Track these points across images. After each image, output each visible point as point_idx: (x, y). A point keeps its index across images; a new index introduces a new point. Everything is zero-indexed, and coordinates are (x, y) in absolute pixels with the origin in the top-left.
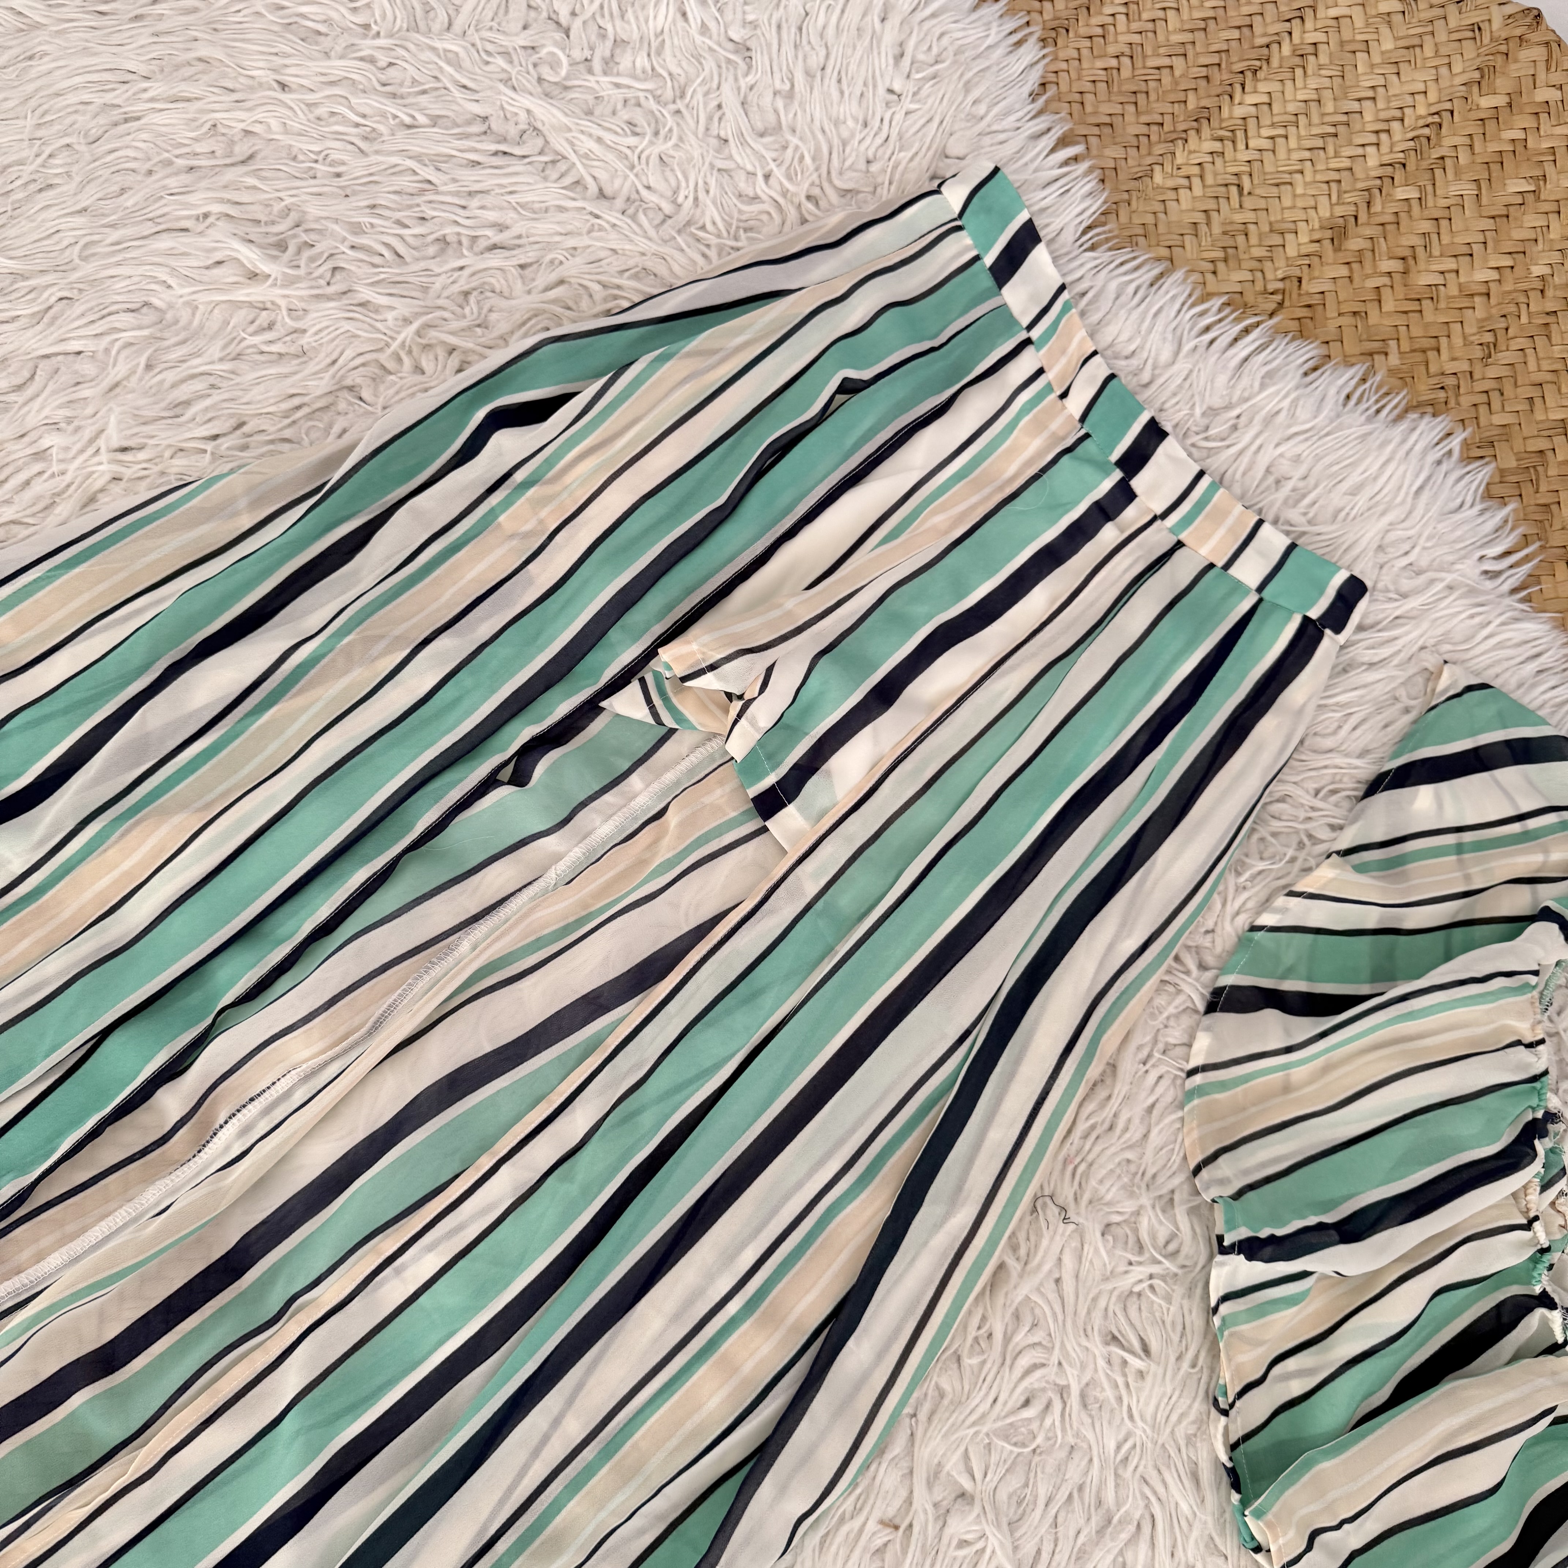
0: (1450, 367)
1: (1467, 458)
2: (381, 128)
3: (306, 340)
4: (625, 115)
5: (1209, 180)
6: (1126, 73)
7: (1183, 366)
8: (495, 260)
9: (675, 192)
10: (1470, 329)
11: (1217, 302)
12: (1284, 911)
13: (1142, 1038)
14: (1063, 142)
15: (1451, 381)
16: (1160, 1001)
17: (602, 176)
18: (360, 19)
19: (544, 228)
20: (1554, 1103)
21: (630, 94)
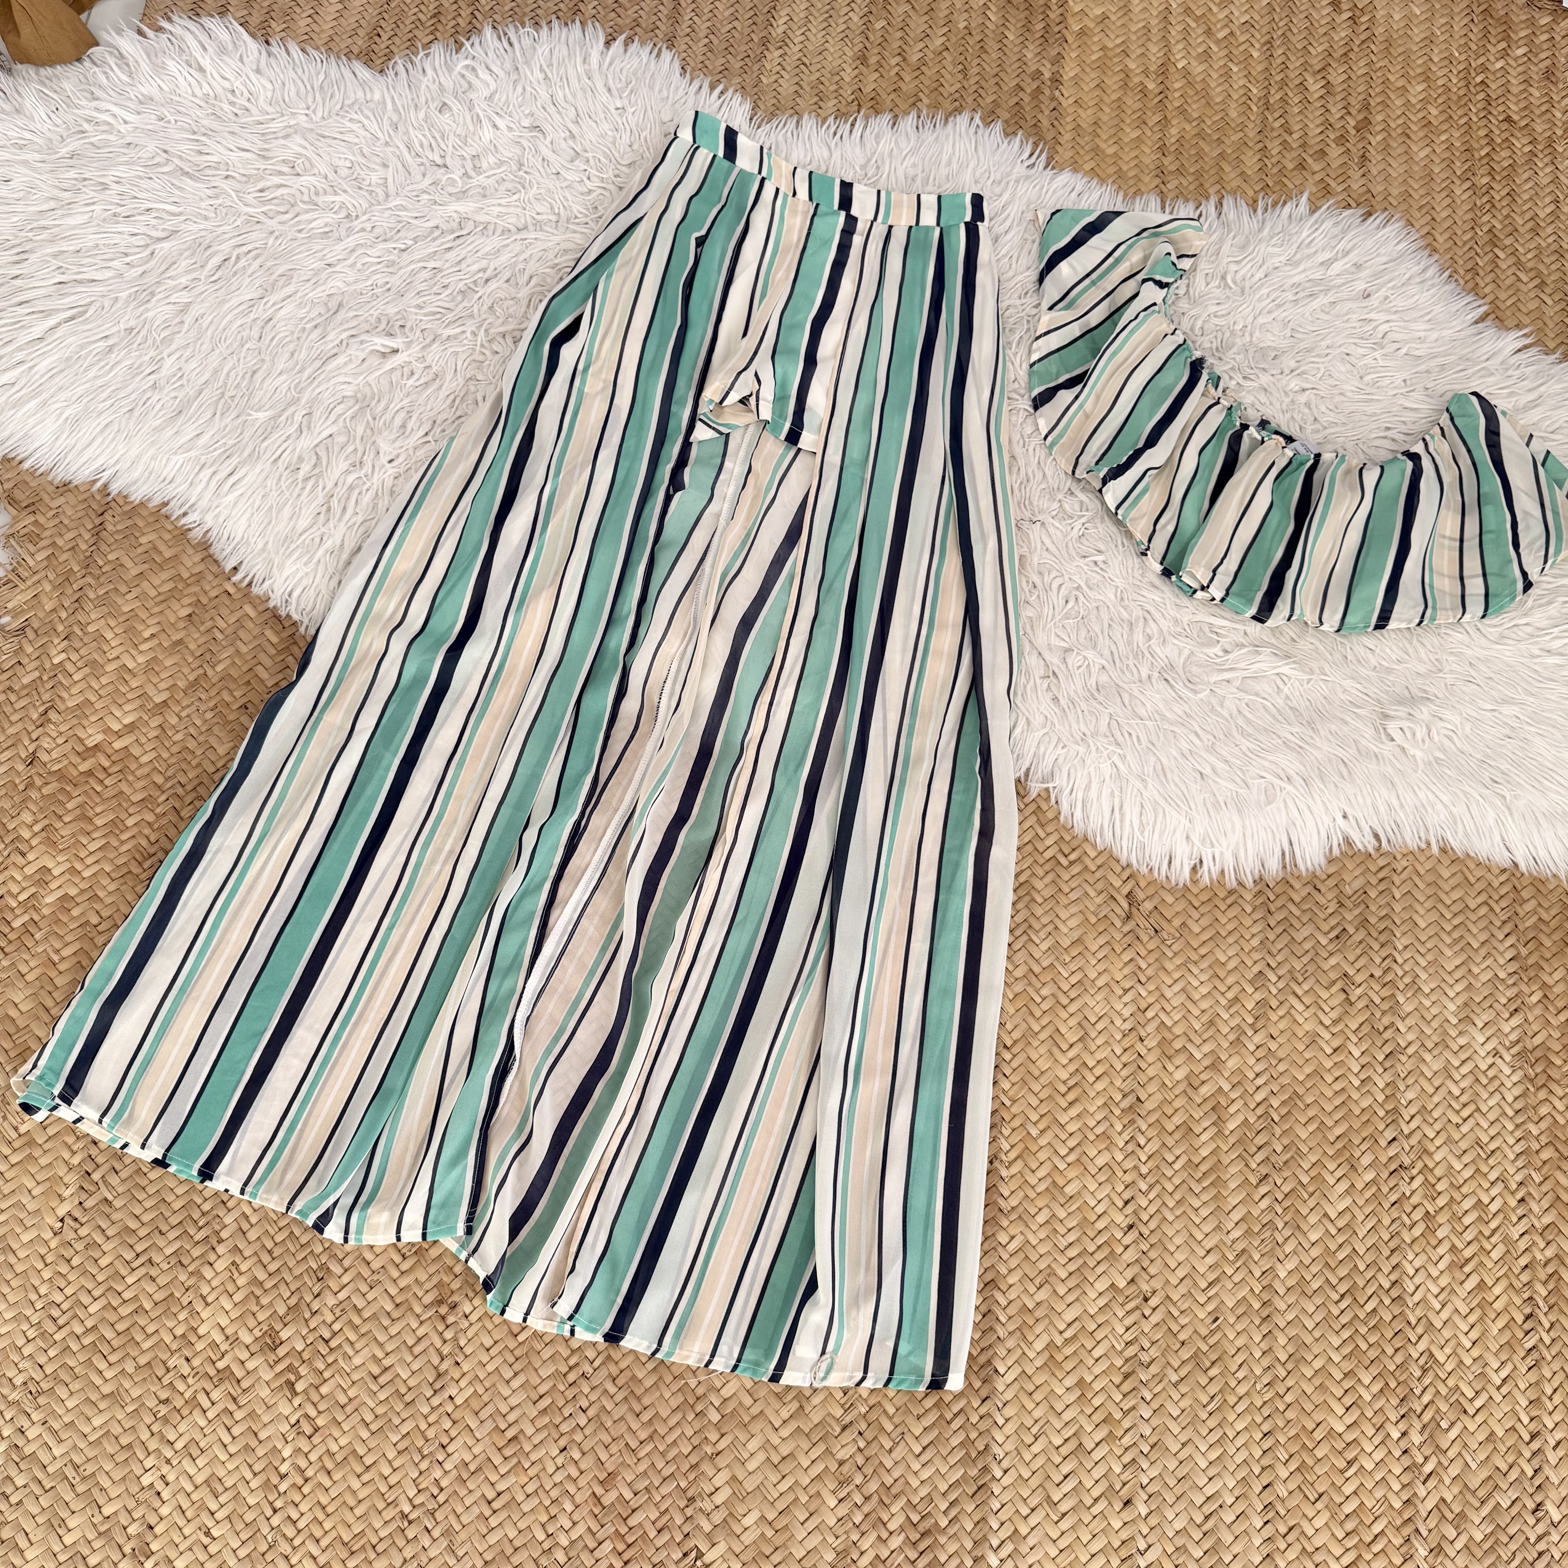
0: (952, 90)
1: (987, 124)
2: (391, 258)
3: (434, 369)
4: (503, 188)
5: (788, 68)
6: (716, 41)
7: (837, 154)
8: (493, 285)
9: (552, 208)
10: (950, 68)
11: (831, 119)
12: (1039, 349)
13: (1016, 437)
14: (712, 88)
15: (957, 95)
16: (1014, 418)
17: (513, 220)
18: (342, 215)
19: (504, 259)
20: (1198, 354)
21: (497, 177)
